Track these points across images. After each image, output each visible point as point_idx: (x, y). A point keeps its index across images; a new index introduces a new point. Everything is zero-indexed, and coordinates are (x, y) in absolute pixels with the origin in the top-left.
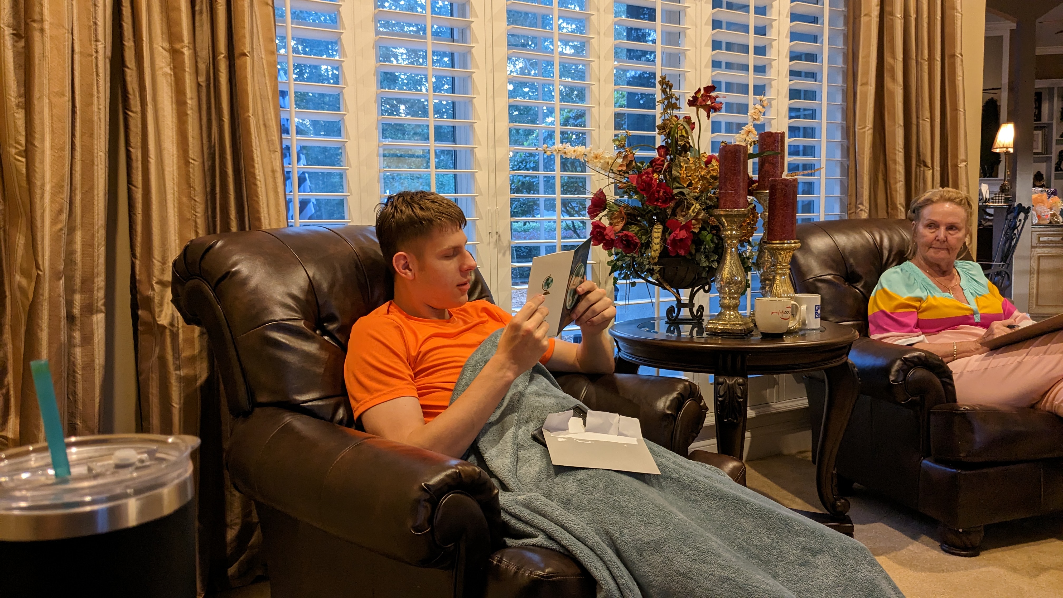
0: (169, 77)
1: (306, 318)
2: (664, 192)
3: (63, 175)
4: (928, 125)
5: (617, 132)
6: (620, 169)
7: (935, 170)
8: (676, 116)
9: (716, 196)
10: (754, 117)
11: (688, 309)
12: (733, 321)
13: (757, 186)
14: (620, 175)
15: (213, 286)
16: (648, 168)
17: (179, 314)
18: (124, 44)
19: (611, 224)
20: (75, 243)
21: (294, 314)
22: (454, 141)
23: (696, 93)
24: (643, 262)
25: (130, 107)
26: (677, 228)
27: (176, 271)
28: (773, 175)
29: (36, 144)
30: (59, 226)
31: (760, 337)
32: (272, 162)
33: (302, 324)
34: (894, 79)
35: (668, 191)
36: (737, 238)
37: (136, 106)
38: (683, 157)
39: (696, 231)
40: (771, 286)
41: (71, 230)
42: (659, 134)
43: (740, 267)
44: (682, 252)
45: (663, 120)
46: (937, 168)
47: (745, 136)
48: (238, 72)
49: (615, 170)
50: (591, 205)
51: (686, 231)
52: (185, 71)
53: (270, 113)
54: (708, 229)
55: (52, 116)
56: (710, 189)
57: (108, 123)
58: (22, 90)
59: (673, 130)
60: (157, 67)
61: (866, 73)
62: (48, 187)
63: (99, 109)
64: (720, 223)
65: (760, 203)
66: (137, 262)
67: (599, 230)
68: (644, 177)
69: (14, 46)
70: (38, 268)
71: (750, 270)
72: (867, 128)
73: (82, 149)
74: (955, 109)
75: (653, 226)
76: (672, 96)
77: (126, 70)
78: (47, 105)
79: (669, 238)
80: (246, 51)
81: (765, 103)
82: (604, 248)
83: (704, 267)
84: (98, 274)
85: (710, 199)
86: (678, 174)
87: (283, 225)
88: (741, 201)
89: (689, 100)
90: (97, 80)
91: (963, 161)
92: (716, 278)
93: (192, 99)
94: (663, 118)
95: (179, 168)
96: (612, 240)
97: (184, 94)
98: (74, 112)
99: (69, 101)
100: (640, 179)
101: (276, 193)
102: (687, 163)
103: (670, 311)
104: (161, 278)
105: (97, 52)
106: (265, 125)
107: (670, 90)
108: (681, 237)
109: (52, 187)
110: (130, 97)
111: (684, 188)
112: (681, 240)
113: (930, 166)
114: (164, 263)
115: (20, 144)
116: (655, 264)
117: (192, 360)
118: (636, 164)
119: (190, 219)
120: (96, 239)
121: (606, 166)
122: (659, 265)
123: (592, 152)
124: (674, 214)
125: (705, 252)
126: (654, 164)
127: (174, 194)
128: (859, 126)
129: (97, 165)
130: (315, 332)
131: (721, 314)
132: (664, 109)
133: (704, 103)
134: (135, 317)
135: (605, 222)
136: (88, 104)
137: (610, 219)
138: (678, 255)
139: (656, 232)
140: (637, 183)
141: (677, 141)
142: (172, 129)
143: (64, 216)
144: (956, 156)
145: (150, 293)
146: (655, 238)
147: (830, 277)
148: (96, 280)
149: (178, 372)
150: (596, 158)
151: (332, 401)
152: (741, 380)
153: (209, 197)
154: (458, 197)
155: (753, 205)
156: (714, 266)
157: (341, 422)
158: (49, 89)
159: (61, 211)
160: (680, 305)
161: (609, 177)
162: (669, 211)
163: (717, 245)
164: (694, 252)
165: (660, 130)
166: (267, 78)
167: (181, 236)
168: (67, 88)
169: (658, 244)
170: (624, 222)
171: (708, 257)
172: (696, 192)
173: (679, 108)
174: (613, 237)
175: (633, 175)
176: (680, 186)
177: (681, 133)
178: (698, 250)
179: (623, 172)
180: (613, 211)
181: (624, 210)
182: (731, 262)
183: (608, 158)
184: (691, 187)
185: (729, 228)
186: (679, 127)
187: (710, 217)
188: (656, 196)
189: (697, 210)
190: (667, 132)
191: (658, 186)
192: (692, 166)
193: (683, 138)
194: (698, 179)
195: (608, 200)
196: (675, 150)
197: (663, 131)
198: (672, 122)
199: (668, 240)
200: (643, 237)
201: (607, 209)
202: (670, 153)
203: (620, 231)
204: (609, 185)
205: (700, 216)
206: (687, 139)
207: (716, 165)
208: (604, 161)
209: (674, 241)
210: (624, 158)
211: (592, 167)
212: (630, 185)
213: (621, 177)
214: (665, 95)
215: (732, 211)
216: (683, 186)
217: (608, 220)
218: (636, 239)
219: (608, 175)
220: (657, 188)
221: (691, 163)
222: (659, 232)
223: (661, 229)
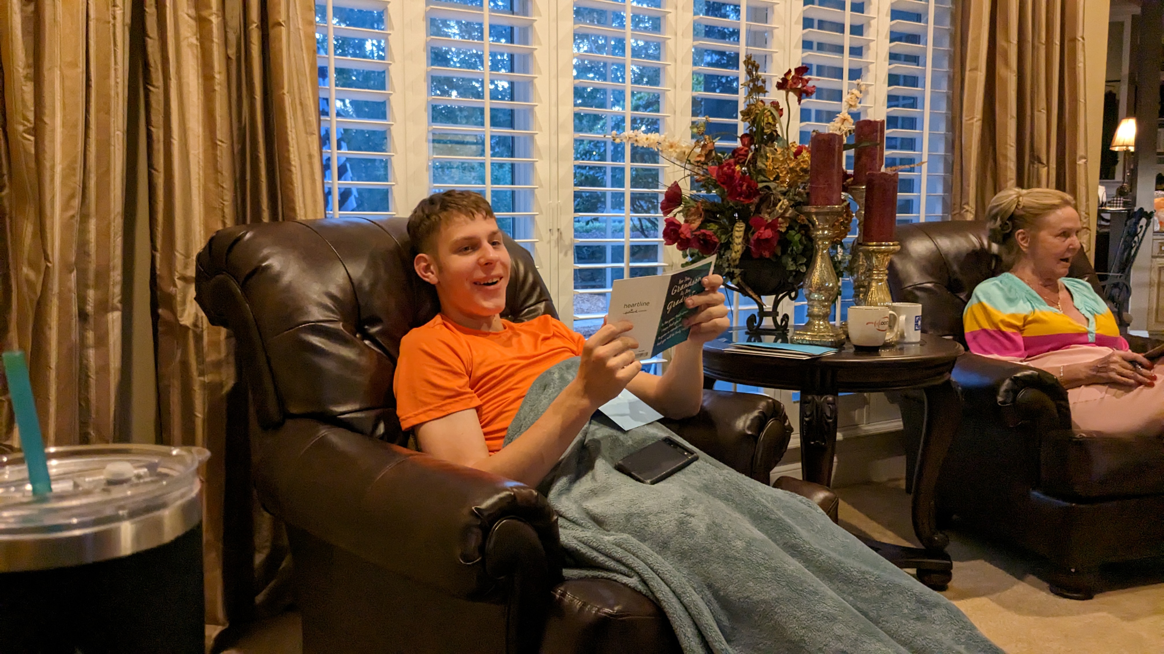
0: (194, 48)
1: (345, 320)
2: (747, 187)
3: (76, 157)
4: (1044, 117)
5: (695, 119)
6: (698, 159)
7: (1051, 167)
8: (762, 101)
9: (807, 191)
10: (851, 103)
11: (771, 318)
12: (823, 332)
13: (853, 181)
14: (698, 166)
15: (241, 283)
16: (730, 157)
17: (204, 314)
18: (145, 11)
19: (686, 221)
20: (89, 232)
21: (332, 315)
22: (512, 126)
23: (786, 75)
24: (721, 265)
25: (152, 82)
26: (761, 226)
27: (201, 265)
28: (870, 169)
29: (46, 119)
30: (71, 213)
31: (852, 350)
32: (309, 146)
33: (340, 326)
34: (1007, 64)
35: (753, 184)
36: (829, 239)
37: (158, 80)
38: (769, 147)
39: (783, 230)
40: (866, 294)
41: (84, 217)
42: (742, 120)
43: (832, 271)
44: (767, 254)
45: (748, 105)
46: (1053, 165)
47: (839, 125)
48: (273, 45)
49: (692, 161)
50: (665, 200)
51: (772, 230)
52: (212, 41)
53: (308, 91)
54: (796, 229)
55: (63, 90)
56: (799, 184)
57: (126, 99)
58: (31, 61)
59: (759, 116)
60: (182, 37)
61: (976, 57)
62: (58, 169)
63: (117, 83)
64: (810, 221)
65: (855, 200)
66: (158, 255)
67: (673, 227)
68: (725, 169)
69: (22, 11)
70: (47, 259)
71: (842, 276)
72: (975, 119)
73: (98, 128)
74: (1075, 99)
75: (734, 225)
76: (758, 78)
77: (148, 40)
78: (59, 77)
79: (753, 238)
80: (281, 20)
81: (863, 88)
82: (678, 248)
83: (791, 271)
84: (114, 267)
85: (799, 194)
86: (764, 166)
87: (320, 216)
88: (836, 196)
89: (778, 83)
90: (115, 50)
91: (1082, 157)
92: (804, 283)
93: (220, 73)
94: (748, 102)
95: (205, 151)
96: (688, 238)
97: (212, 68)
98: (88, 86)
99: (83, 73)
100: (721, 170)
101: (313, 181)
102: (774, 154)
103: (751, 320)
104: (184, 272)
105: (114, 18)
106: (301, 104)
107: (756, 71)
108: (767, 237)
109: (63, 170)
110: (152, 70)
111: (770, 181)
112: (767, 240)
113: (1045, 162)
114: (187, 256)
115: (28, 121)
116: (736, 267)
117: (217, 365)
118: (716, 155)
119: (216, 208)
120: (112, 228)
121: (682, 155)
122: (740, 268)
123: (667, 140)
124: (758, 210)
125: (791, 255)
126: (736, 155)
127: (199, 180)
128: (966, 116)
129: (114, 146)
130: (355, 336)
131: (809, 324)
132: (749, 93)
133: (794, 86)
134: (155, 316)
135: (680, 219)
136: (104, 77)
137: (686, 215)
138: (762, 258)
139: (737, 231)
140: (718, 175)
141: (763, 129)
142: (198, 106)
143: (76, 202)
144: (1074, 152)
145: (172, 289)
146: (737, 237)
147: (929, 285)
148: (112, 273)
149: (202, 378)
150: (671, 146)
151: (372, 414)
152: (830, 399)
153: (238, 185)
154: (515, 190)
155: (848, 202)
156: (801, 270)
157: (382, 437)
158: (61, 59)
159: (72, 196)
160: (763, 313)
161: (685, 168)
162: (752, 208)
163: (805, 246)
164: (779, 254)
165: (743, 116)
166: (304, 51)
167: (207, 226)
168: (81, 59)
169: (740, 244)
170: (701, 219)
171: (795, 260)
172: (784, 187)
173: (767, 92)
174: (689, 236)
175: (713, 167)
176: (766, 179)
177: (768, 119)
178: (784, 252)
179: (702, 163)
180: (689, 207)
181: (702, 206)
182: (821, 266)
183: (686, 146)
184: (778, 180)
185: (820, 227)
186: (765, 114)
187: (799, 215)
188: (738, 191)
189: (785, 207)
190: (752, 119)
191: (741, 178)
192: (781, 157)
193: (769, 126)
194: (787, 172)
195: (684, 195)
196: (761, 139)
197: (749, 117)
198: (758, 107)
199: (750, 240)
200: (722, 236)
201: (682, 205)
202: (755, 142)
203: (696, 229)
204: (685, 178)
205: (787, 213)
206: (774, 127)
207: (807, 156)
208: (681, 150)
209: (758, 241)
210: (703, 147)
211: (666, 157)
212: (709, 178)
213: (699, 169)
214: (750, 77)
215: (824, 208)
216: (769, 179)
217: (683, 217)
218: (715, 239)
219: (684, 166)
220: (740, 180)
221: (779, 154)
222: (741, 231)
223: (743, 228)
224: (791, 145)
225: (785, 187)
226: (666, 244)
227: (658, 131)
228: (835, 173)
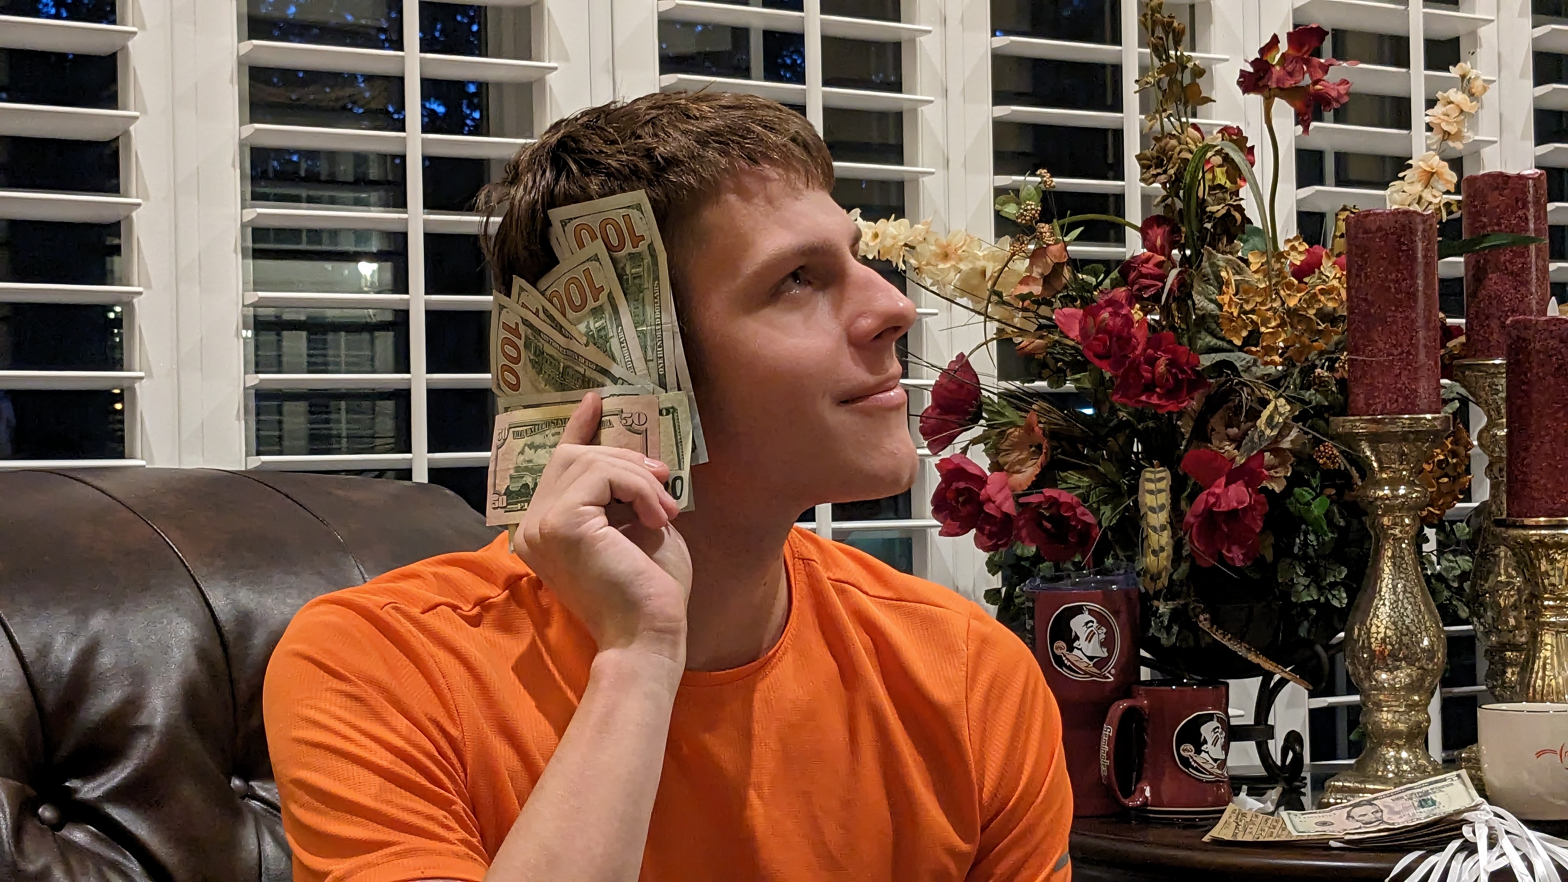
2: (1171, 364)
6: (1025, 290)
8: (1196, 127)
9: (1338, 375)
10: (1446, 128)
14: (1025, 310)
16: (1115, 285)
19: (996, 467)
26: (1215, 477)
28: (1513, 311)
35: (1183, 358)
38: (1225, 252)
39: (1278, 487)
40: (1526, 668)
43: (1426, 605)
44: (1236, 556)
45: (1154, 140)
47: (1418, 188)
49: (1006, 297)
50: (933, 408)
51: (1247, 487)
54: (1315, 482)
56: (1315, 355)
59: (1189, 168)
64: (1354, 463)
67: (962, 485)
68: (1105, 315)
76: (1181, 65)
79: (1194, 511)
81: (1477, 86)
82: (979, 543)
85: (1318, 384)
86: (1212, 306)
88: (1423, 388)
89: (1243, 73)
92: (1346, 639)
96: (1006, 515)
100: (1090, 320)
102: (1238, 271)
107: (1176, 45)
108: (1235, 504)
111: (1233, 348)
112: (1233, 514)
118: (1074, 278)
123: (932, 239)
124: (1201, 434)
125: (1303, 558)
126: (1133, 275)
132: (1152, 106)
133: (1288, 83)
135: (979, 458)
137: (995, 450)
140: (1083, 335)
141: (1202, 203)
150: (946, 256)
156: (1336, 603)
161: (986, 316)
162: (1185, 427)
163: (1342, 532)
164: (1269, 556)
165: (1145, 167)
170: (1042, 458)
171: (1315, 574)
172: (1273, 363)
173: (1208, 100)
174: (1009, 507)
175: (1067, 310)
176: (1220, 343)
177: (1214, 177)
178: (1283, 551)
179: (1034, 302)
180: (1003, 424)
181: (1040, 422)
182: (1395, 587)
183: (984, 256)
184: (1256, 346)
185: (1384, 476)
186: (1208, 161)
187: (1320, 442)
188: (1143, 377)
189: (1281, 420)
190: (1171, 176)
191: (1149, 343)
192: (1259, 280)
193: (1220, 195)
194: (1278, 321)
195: (984, 393)
196: (1200, 232)
197: (1159, 171)
198: (1187, 143)
199: (1189, 518)
200: (1103, 508)
201: (982, 422)
202: (1183, 241)
203: (1029, 488)
204: (986, 343)
205: (1289, 438)
206: (1234, 198)
207: (1335, 277)
208: (971, 266)
209: (1210, 517)
210: (1034, 257)
211: (932, 285)
212: (1057, 341)
213: (1025, 318)
214: (1160, 59)
215: (1393, 422)
216: (1230, 342)
217: (988, 455)
218: (1084, 514)
219: (983, 311)
220: (1145, 350)
221: (1256, 272)
222: (1160, 491)
223: (1165, 482)
224: (1282, 247)
225: (1275, 364)
226: (941, 534)
227: (900, 213)
228: (1420, 322)
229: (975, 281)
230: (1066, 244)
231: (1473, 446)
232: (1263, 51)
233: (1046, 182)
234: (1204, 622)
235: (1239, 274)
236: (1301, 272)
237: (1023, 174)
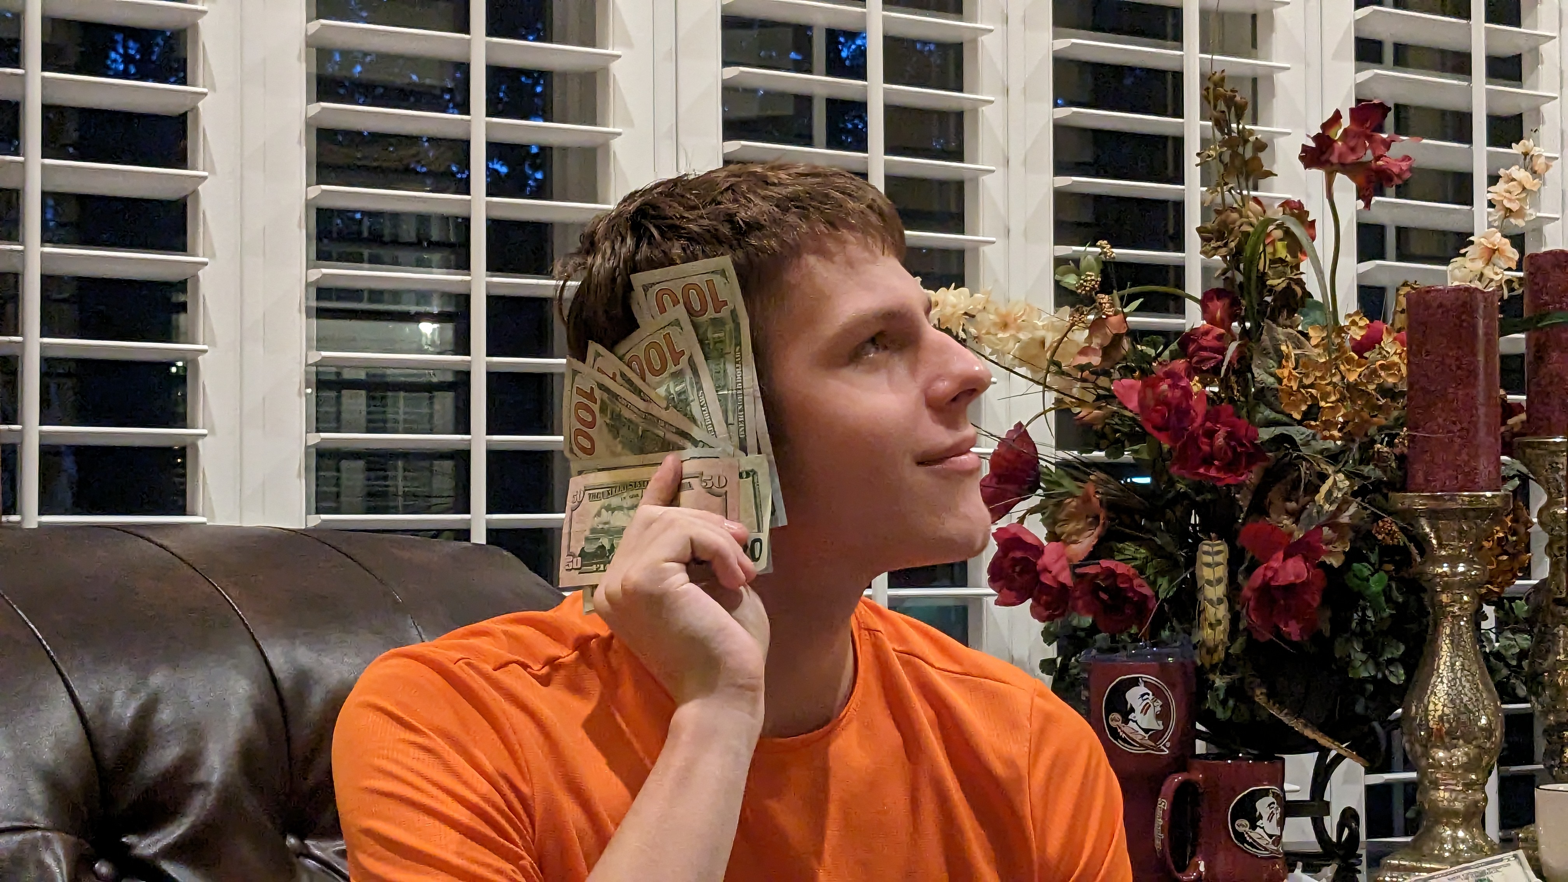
2: (1229, 436)
6: (1083, 360)
8: (1257, 201)
9: (1397, 451)
13: (1525, 423)
14: (1083, 380)
16: (1174, 357)
19: (1053, 537)
23: (1327, 126)
26: (1275, 550)
35: (1242, 431)
38: (1286, 326)
39: (1337, 562)
43: (1485, 684)
44: (1292, 631)
45: (1215, 213)
47: (1479, 265)
49: (1065, 367)
50: (991, 475)
51: (1306, 559)
54: (1374, 559)
56: (1374, 430)
59: (1251, 241)
64: (1412, 538)
65: (1533, 476)
67: (1018, 554)
68: (1164, 387)
75: (1195, 548)
76: (1243, 138)
79: (1249, 586)
81: (1540, 164)
82: (1032, 614)
85: (1378, 459)
86: (1271, 380)
88: (1483, 466)
89: (1305, 148)
96: (1063, 586)
100: (1149, 393)
102: (1298, 345)
107: (1238, 119)
108: (1292, 578)
111: (1292, 422)
112: (1290, 589)
118: (1133, 349)
123: (991, 308)
124: (1259, 508)
125: (1362, 634)
126: (1192, 348)
131: (1424, 836)
132: (1221, 177)
133: (1351, 158)
135: (1036, 530)
137: (1052, 520)
138: (1280, 643)
139: (1208, 565)
140: (1142, 406)
146: (1209, 583)
150: (1005, 326)
156: (1393, 680)
161: (1044, 386)
162: (1243, 500)
164: (1328, 630)
165: (1205, 240)
169: (1219, 602)
170: (1098, 531)
171: (1372, 650)
172: (1332, 437)
173: (1270, 174)
174: (1066, 577)
175: (1126, 382)
176: (1279, 417)
177: (1275, 251)
178: (1340, 626)
179: (1092, 373)
180: (1061, 494)
181: (1097, 492)
182: (1453, 665)
183: (1043, 326)
184: (1315, 420)
185: (1443, 553)
186: (1269, 235)
187: (1378, 518)
188: (1200, 449)
189: (1340, 495)
190: (1232, 249)
191: (1207, 417)
192: (1319, 354)
193: (1281, 268)
194: (1338, 396)
195: (1042, 462)
196: (1259, 305)
197: (1219, 243)
198: (1248, 217)
199: (1247, 592)
200: (1160, 581)
201: (1040, 491)
202: (1243, 313)
203: (1086, 559)
204: (1045, 412)
205: (1347, 514)
206: (1295, 272)
207: (1395, 353)
208: (1030, 336)
209: (1266, 591)
210: (1095, 327)
211: (991, 354)
212: (1115, 412)
213: (1084, 388)
214: (1222, 132)
215: (1452, 499)
216: (1290, 416)
217: (1045, 525)
218: (1141, 586)
219: (1042, 381)
220: (1204, 422)
221: (1316, 346)
222: (1218, 564)
223: (1223, 554)
224: (1343, 322)
225: (1334, 439)
226: (997, 603)
227: (960, 282)
228: (1481, 399)
229: (1034, 351)
230: (1126, 315)
231: (1533, 524)
232: (1325, 126)
233: (1106, 253)
234: (1260, 696)
235: (1299, 348)
236: (1361, 347)
237: (1083, 244)
